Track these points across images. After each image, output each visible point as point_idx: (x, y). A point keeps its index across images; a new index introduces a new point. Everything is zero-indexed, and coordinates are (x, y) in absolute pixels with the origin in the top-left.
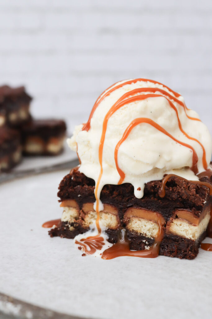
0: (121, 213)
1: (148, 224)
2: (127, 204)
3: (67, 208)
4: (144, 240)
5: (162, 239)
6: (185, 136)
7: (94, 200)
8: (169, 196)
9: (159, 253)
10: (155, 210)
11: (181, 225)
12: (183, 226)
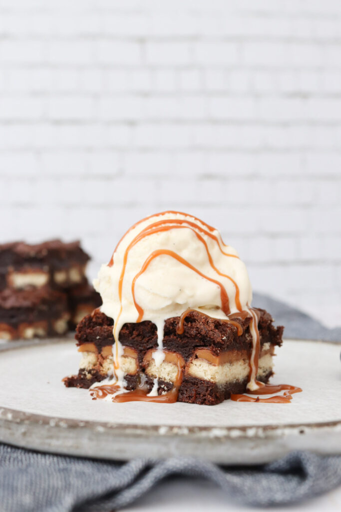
0: (140, 355)
1: (167, 366)
2: (147, 345)
3: (85, 353)
4: (163, 385)
5: (181, 383)
6: (215, 272)
7: (113, 342)
8: (188, 333)
9: (178, 399)
10: (174, 350)
11: (200, 365)
12: (203, 367)
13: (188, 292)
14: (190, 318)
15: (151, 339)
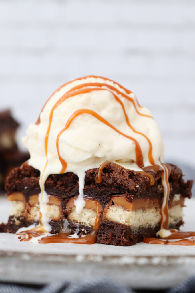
0: (63, 203)
1: (87, 212)
2: (70, 194)
3: (15, 202)
4: (83, 229)
5: (100, 227)
6: (131, 130)
7: (39, 191)
8: (105, 182)
9: (96, 241)
10: (94, 198)
11: (116, 211)
12: (118, 212)
13: (106, 147)
14: (108, 169)
15: (73, 189)
